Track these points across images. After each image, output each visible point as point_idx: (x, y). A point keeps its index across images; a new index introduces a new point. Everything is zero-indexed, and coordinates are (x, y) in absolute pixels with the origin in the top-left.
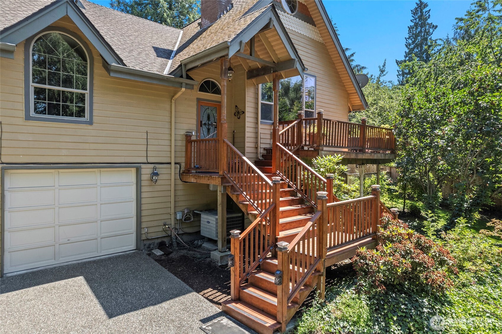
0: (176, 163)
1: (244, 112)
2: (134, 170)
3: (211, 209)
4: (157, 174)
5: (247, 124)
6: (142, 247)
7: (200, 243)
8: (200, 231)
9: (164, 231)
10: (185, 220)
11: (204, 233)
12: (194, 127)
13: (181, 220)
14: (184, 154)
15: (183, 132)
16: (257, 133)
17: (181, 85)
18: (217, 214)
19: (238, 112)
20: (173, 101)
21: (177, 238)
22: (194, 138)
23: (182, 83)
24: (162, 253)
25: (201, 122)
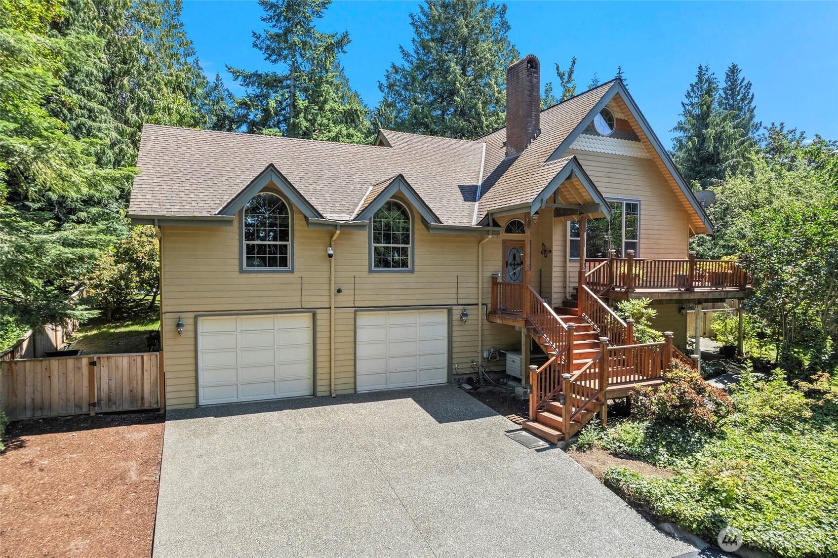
0: (482, 305)
1: (551, 251)
2: (446, 311)
3: (516, 349)
4: (466, 315)
5: (554, 264)
6: (453, 381)
7: (505, 381)
8: (505, 370)
9: (472, 367)
10: (491, 358)
11: (509, 372)
12: (500, 268)
13: (487, 358)
14: (490, 295)
15: (489, 274)
16: (565, 272)
17: (488, 232)
18: (521, 354)
19: (545, 251)
20: (480, 246)
21: (484, 375)
22: (500, 280)
23: (489, 231)
24: (471, 387)
25: (507, 262)
